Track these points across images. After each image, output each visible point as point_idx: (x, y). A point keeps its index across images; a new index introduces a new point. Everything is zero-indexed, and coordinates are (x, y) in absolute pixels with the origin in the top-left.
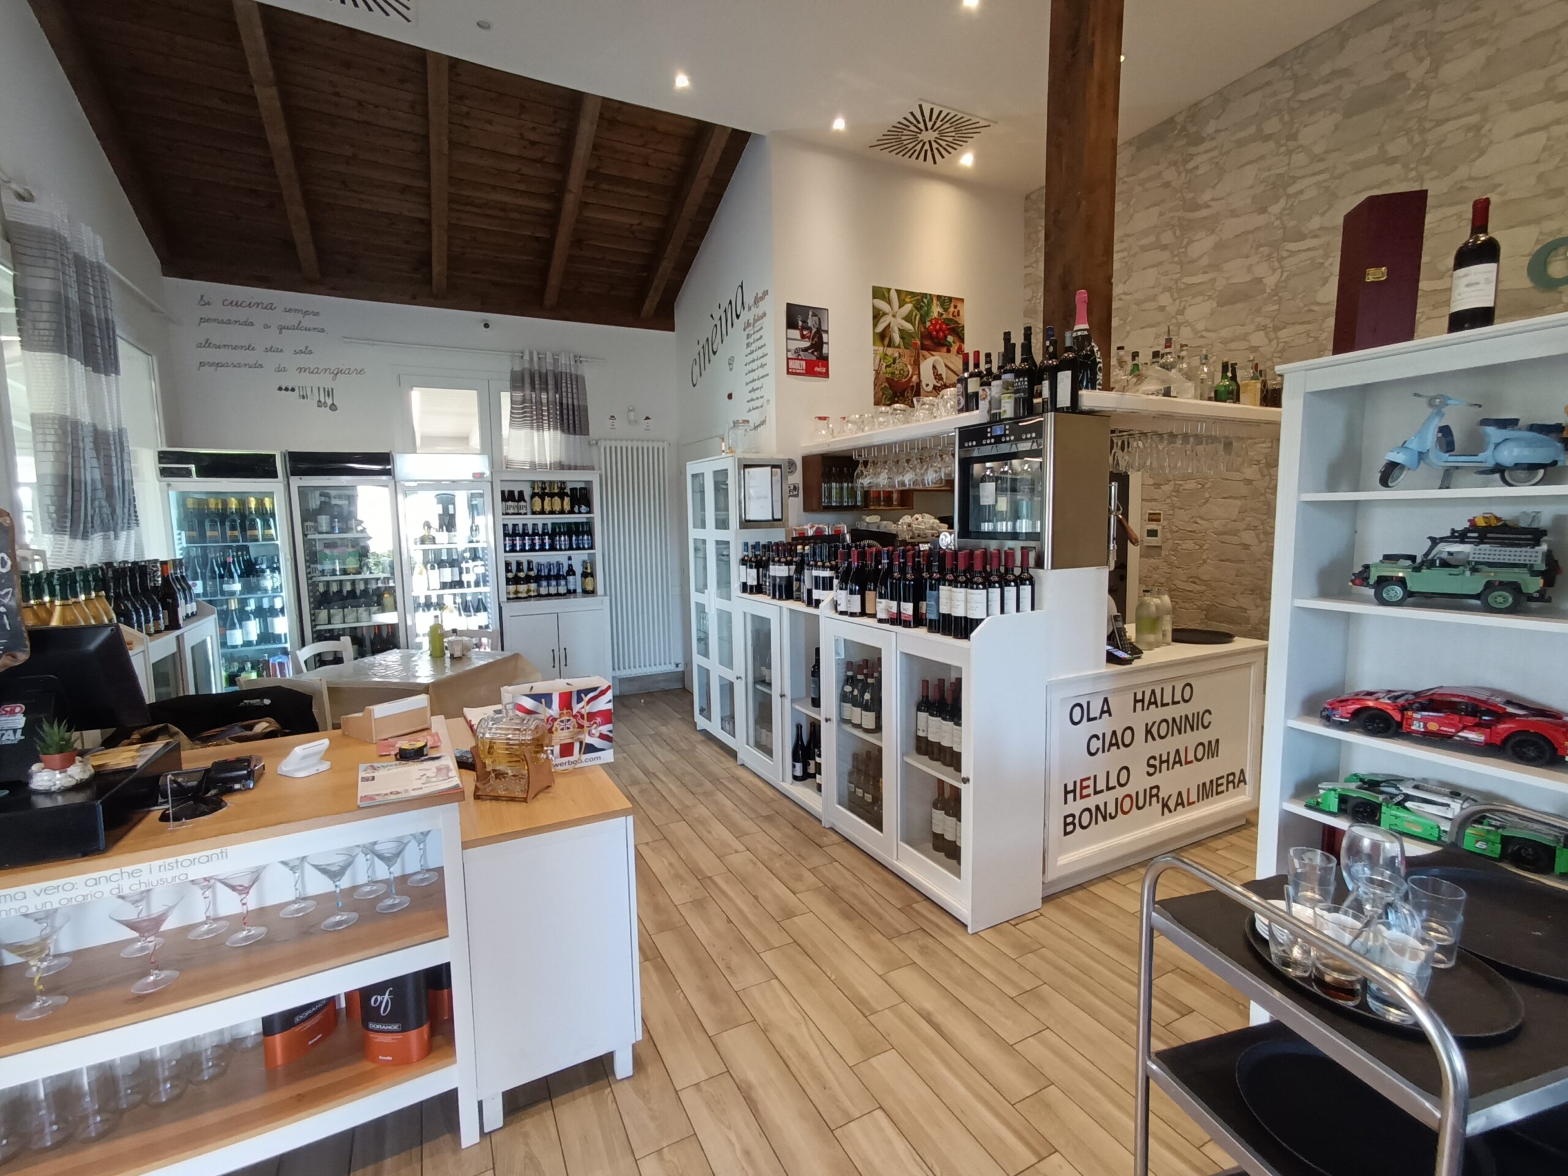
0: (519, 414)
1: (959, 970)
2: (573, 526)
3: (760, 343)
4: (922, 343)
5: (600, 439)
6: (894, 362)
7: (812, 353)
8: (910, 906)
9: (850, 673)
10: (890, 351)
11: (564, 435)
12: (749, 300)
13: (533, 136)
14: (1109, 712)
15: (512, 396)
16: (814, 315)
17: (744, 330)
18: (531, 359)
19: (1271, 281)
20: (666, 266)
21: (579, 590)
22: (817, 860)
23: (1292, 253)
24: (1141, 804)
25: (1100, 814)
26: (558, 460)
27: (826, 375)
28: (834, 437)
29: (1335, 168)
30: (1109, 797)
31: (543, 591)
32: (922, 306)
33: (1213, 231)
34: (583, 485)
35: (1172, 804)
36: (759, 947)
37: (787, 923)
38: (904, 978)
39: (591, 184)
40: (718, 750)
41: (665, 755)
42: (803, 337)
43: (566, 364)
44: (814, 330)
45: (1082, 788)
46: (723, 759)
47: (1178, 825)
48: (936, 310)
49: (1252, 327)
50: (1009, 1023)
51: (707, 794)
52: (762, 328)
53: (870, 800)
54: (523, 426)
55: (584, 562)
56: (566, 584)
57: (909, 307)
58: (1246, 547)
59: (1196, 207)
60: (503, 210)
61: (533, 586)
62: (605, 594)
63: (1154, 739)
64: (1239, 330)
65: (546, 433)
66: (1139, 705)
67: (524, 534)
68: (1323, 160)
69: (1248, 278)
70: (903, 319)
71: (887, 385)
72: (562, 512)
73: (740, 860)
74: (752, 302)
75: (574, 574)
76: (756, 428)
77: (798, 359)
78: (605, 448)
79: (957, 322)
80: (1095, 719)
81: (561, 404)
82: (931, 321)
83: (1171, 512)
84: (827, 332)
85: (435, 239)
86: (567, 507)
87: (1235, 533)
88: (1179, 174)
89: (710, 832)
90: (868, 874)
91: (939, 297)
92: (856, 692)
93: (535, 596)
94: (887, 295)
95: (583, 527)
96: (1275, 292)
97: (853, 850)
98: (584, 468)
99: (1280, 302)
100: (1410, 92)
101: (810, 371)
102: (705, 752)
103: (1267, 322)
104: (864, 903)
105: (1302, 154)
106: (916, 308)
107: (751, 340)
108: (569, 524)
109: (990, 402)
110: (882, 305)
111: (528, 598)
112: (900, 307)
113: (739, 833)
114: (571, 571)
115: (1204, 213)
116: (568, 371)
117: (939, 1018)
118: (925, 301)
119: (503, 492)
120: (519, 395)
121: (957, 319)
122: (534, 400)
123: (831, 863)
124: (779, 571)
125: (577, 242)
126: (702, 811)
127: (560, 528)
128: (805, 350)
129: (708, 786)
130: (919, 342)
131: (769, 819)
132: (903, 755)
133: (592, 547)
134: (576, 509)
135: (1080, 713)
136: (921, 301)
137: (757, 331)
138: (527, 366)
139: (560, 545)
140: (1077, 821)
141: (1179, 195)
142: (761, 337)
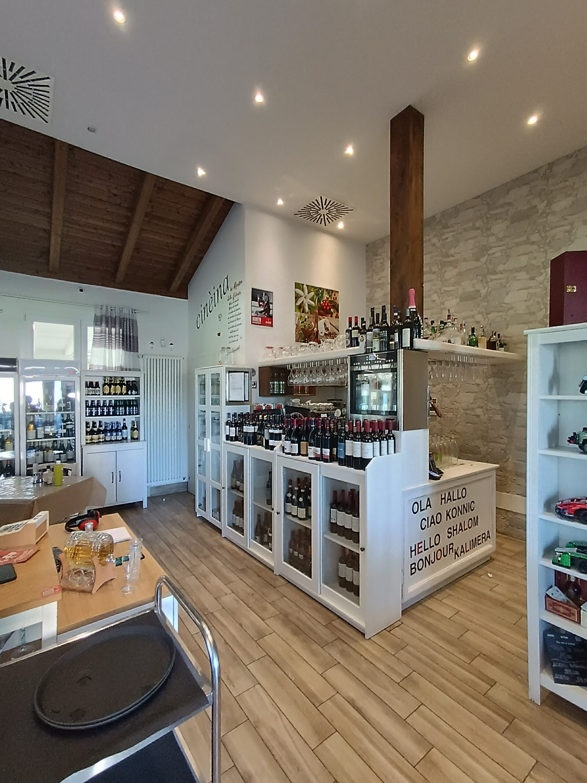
0: (98, 339)
1: (365, 666)
2: (127, 402)
3: (237, 307)
4: (318, 312)
5: (145, 355)
6: (305, 321)
7: (265, 314)
8: (330, 623)
9: (290, 486)
10: (303, 315)
11: (124, 352)
12: (231, 285)
13: (115, 192)
14: (430, 505)
15: (94, 329)
16: (266, 295)
17: (228, 300)
18: (107, 309)
19: (483, 292)
20: (185, 266)
21: (129, 438)
22: (274, 596)
23: (492, 280)
24: (445, 554)
25: (428, 561)
26: (119, 365)
27: (271, 325)
28: (276, 358)
29: (508, 244)
30: (431, 551)
31: (108, 439)
32: (319, 294)
33: (456, 267)
34: (134, 379)
35: (459, 553)
36: (246, 661)
37: (261, 641)
38: (334, 674)
39: (147, 219)
40: (210, 528)
41: (180, 533)
42: (260, 305)
43: (127, 314)
44: (266, 302)
45: (419, 548)
46: (213, 534)
47: (462, 564)
48: (326, 296)
49: (477, 312)
50: (399, 702)
51: (206, 557)
52: (238, 300)
53: (302, 558)
54: (100, 346)
55: (133, 422)
56: (122, 435)
57: (313, 293)
58: (478, 416)
59: (448, 256)
60: (95, 229)
61: (102, 435)
62: (145, 440)
63: (450, 518)
64: (471, 313)
65: (114, 351)
66: (443, 500)
67: (98, 406)
68: (502, 240)
69: (473, 289)
70: (310, 299)
71: (302, 332)
72: (121, 394)
73: (229, 599)
74: (233, 287)
75: (126, 428)
76: (234, 351)
77: (257, 317)
78: (147, 359)
79: (336, 303)
80: (424, 510)
81: (123, 335)
82: (323, 301)
83: (441, 399)
84: (272, 304)
85: (53, 242)
86: (124, 392)
87: (473, 409)
88: (439, 240)
89: (209, 582)
90: (304, 603)
91: (327, 290)
92: (294, 497)
93: (102, 442)
94: (301, 287)
95: (133, 402)
96: (485, 297)
97: (294, 589)
98: (134, 370)
99: (488, 301)
100: (539, 214)
101: (263, 324)
102: (203, 531)
103: (483, 310)
104: (304, 623)
105: (493, 237)
106: (316, 294)
107: (231, 306)
108: (125, 401)
109: (366, 342)
110: (299, 291)
111: (99, 443)
112: (308, 293)
113: (227, 582)
114: (125, 427)
115: (451, 259)
116: (128, 317)
117: (360, 703)
118: (321, 291)
119: (86, 383)
120: (98, 329)
121: (336, 301)
122: (107, 332)
123: (282, 598)
124: (250, 429)
125: (137, 249)
126: (203, 568)
127: (119, 403)
128: (261, 312)
129: (206, 552)
130: (317, 311)
131: (243, 571)
132: (323, 533)
133: (138, 414)
134: (129, 393)
135: (417, 508)
136: (319, 291)
137: (235, 301)
138: (104, 314)
139: (119, 412)
140: (416, 567)
141: (439, 250)
142: (238, 304)
